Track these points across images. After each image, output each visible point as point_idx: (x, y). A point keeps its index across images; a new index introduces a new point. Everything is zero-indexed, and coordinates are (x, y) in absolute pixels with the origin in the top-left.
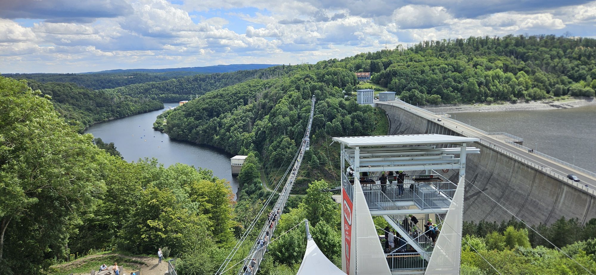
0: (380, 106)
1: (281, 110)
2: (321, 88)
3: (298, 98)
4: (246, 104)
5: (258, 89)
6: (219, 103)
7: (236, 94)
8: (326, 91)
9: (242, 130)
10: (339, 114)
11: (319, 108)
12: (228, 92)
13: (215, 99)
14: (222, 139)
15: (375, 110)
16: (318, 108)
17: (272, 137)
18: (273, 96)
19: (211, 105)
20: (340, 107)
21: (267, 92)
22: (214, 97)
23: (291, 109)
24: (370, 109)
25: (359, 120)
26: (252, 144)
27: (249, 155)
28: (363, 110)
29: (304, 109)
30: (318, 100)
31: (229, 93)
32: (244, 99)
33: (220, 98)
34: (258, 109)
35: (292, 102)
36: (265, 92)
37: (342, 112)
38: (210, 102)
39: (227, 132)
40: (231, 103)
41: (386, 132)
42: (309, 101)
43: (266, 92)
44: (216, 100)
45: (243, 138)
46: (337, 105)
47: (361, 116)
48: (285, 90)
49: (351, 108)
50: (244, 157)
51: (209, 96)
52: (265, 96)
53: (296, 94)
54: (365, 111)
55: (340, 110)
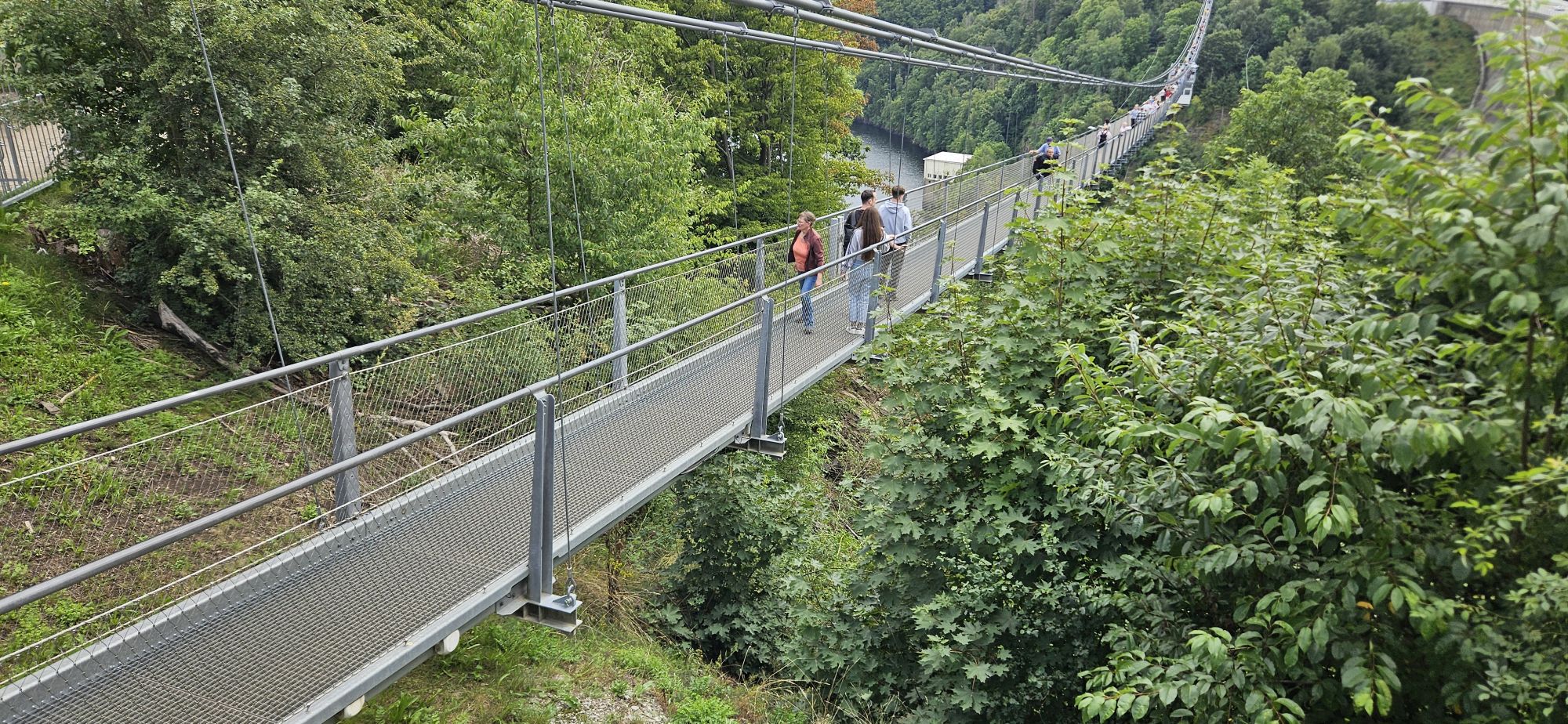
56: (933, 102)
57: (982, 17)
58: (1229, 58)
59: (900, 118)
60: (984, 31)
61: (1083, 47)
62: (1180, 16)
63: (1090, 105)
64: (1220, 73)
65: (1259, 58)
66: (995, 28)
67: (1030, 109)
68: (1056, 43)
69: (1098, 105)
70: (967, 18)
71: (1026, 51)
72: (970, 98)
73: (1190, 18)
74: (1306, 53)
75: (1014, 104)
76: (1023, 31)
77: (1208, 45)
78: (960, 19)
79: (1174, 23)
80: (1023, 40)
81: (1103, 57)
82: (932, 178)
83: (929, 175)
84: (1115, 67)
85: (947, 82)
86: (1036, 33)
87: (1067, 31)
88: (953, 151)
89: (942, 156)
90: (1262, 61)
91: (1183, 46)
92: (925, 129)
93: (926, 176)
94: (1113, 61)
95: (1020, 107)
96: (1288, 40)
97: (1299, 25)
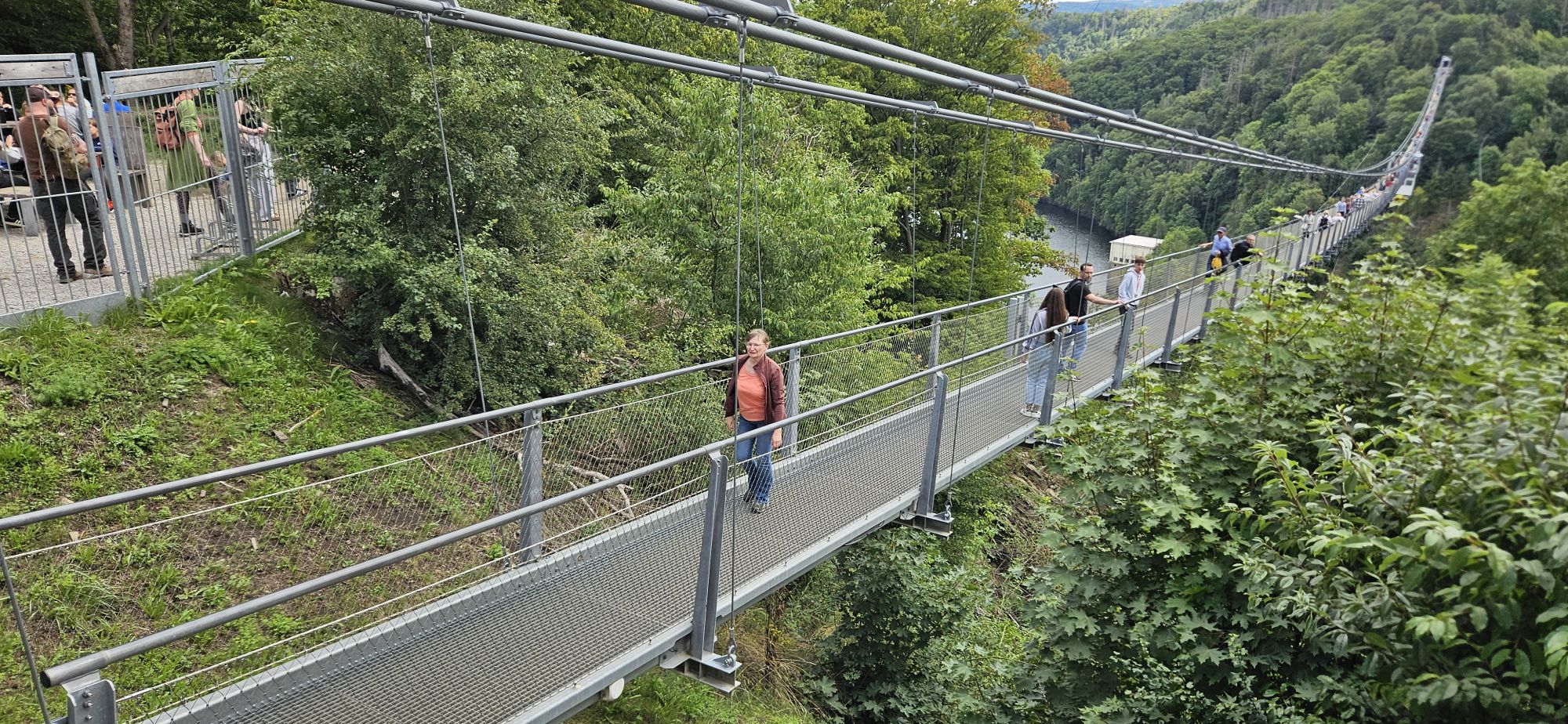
56: (1124, 184)
57: (1182, 99)
58: (1459, 148)
59: (1086, 199)
60: (1183, 113)
61: (1292, 132)
62: (1404, 102)
63: (1297, 192)
64: (1448, 164)
65: (1495, 148)
66: (1196, 110)
67: (1230, 194)
68: (1262, 127)
69: (1306, 193)
70: (1166, 99)
71: (1228, 135)
72: (1164, 181)
73: (1416, 105)
74: (1551, 145)
75: (1212, 189)
76: (1226, 114)
77: (1434, 133)
78: (1158, 100)
79: (1396, 109)
80: (1226, 123)
81: (1314, 143)
82: (1118, 262)
83: (1115, 259)
84: (1327, 153)
85: (1141, 164)
86: (1240, 117)
87: (1275, 115)
88: (1143, 235)
89: (1130, 239)
90: (1498, 152)
91: (1406, 133)
92: (1113, 211)
93: (1111, 259)
94: (1325, 146)
95: (1219, 191)
96: (1530, 130)
97: (1543, 114)
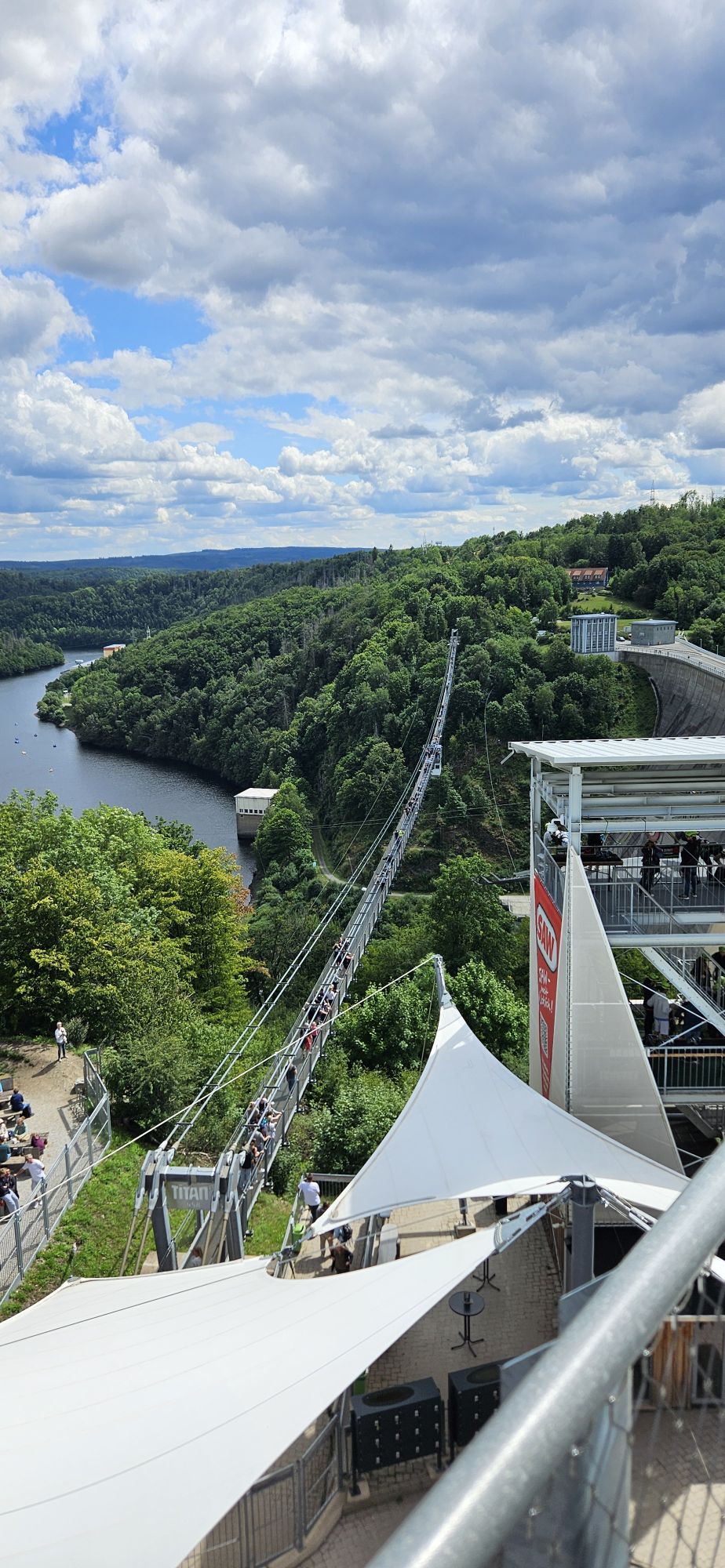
0: (633, 659)
1: (366, 669)
2: (474, 612)
3: (412, 638)
4: (274, 652)
5: (307, 615)
6: (206, 650)
7: (249, 626)
8: (488, 618)
9: (263, 722)
10: (522, 681)
11: (468, 664)
12: (228, 622)
13: (196, 641)
14: (213, 745)
15: (620, 669)
16: (465, 665)
17: (342, 740)
18: (345, 631)
19: (184, 655)
20: (524, 661)
21: (332, 622)
22: (193, 636)
23: (393, 667)
24: (606, 668)
25: (575, 697)
26: (291, 759)
27: (283, 786)
28: (586, 671)
29: (428, 666)
30: (465, 641)
31: (230, 625)
32: (270, 640)
33: (208, 638)
34: (308, 668)
35: (396, 649)
36: (325, 620)
37: (531, 675)
38: (182, 647)
39: (224, 727)
40: (237, 651)
41: (647, 729)
42: (441, 644)
43: (328, 620)
44: (198, 642)
45: (266, 741)
46: (518, 655)
47: (581, 686)
48: (376, 614)
49: (556, 662)
50: (269, 793)
51: (179, 633)
52: (327, 633)
53: (406, 626)
54: (591, 673)
55: (524, 669)
